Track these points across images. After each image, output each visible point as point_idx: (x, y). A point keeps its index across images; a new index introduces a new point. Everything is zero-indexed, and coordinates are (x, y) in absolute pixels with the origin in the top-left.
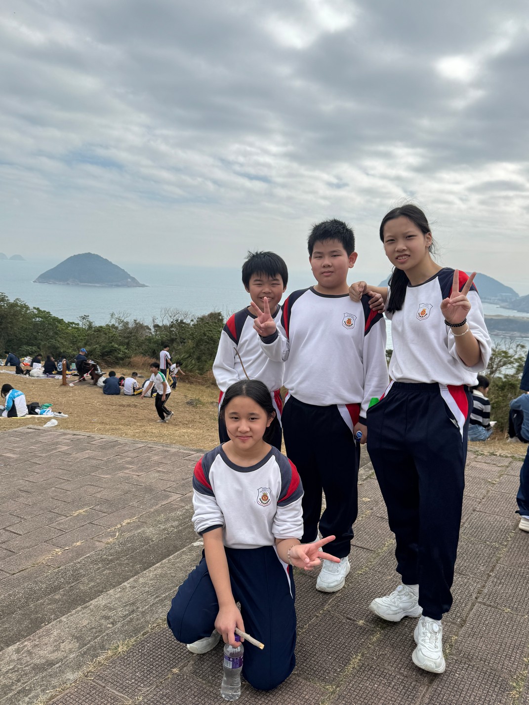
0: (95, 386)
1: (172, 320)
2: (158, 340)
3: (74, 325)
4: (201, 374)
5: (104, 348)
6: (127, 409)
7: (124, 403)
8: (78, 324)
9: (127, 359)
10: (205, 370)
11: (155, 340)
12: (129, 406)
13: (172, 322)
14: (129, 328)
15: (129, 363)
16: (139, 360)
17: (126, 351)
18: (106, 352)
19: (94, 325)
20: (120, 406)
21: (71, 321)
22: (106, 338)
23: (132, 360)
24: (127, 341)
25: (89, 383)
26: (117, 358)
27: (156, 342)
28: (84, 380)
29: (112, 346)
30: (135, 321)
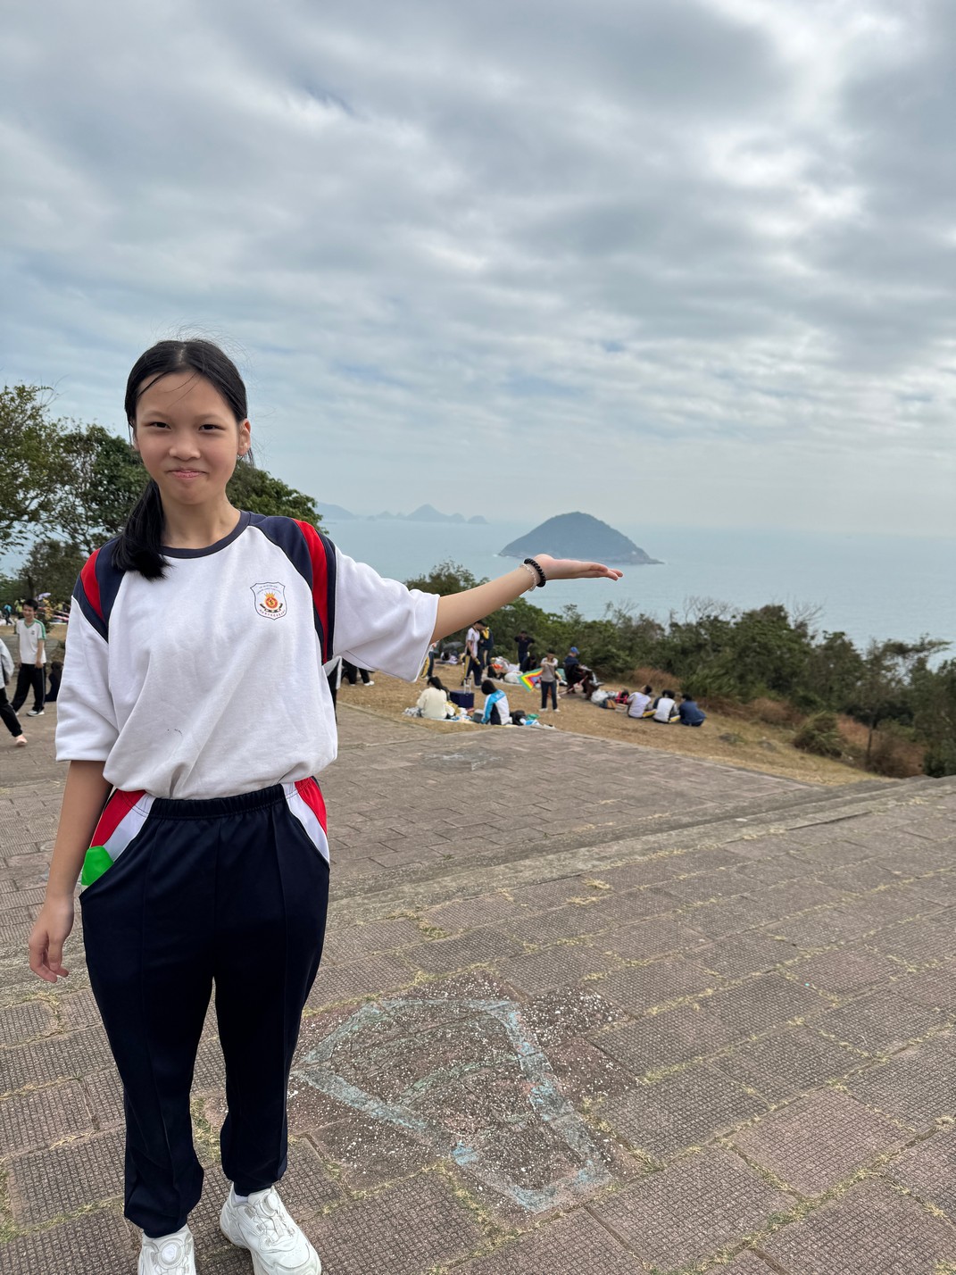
0: (588, 702)
1: (701, 615)
2: (676, 646)
3: (555, 618)
4: (744, 703)
5: (597, 652)
6: (633, 734)
7: (629, 727)
8: (561, 617)
9: (628, 672)
10: (750, 697)
11: (672, 645)
12: (635, 731)
13: (701, 618)
14: (631, 626)
15: (632, 677)
16: (646, 674)
17: (628, 659)
18: (600, 658)
19: (583, 619)
20: (623, 729)
21: (552, 612)
22: (600, 638)
23: (635, 673)
24: (629, 644)
25: (580, 697)
26: (614, 669)
27: (674, 648)
28: (573, 692)
29: (609, 651)
30: (642, 615)
